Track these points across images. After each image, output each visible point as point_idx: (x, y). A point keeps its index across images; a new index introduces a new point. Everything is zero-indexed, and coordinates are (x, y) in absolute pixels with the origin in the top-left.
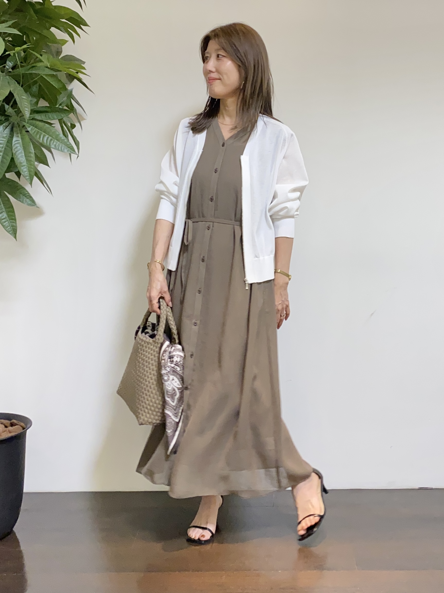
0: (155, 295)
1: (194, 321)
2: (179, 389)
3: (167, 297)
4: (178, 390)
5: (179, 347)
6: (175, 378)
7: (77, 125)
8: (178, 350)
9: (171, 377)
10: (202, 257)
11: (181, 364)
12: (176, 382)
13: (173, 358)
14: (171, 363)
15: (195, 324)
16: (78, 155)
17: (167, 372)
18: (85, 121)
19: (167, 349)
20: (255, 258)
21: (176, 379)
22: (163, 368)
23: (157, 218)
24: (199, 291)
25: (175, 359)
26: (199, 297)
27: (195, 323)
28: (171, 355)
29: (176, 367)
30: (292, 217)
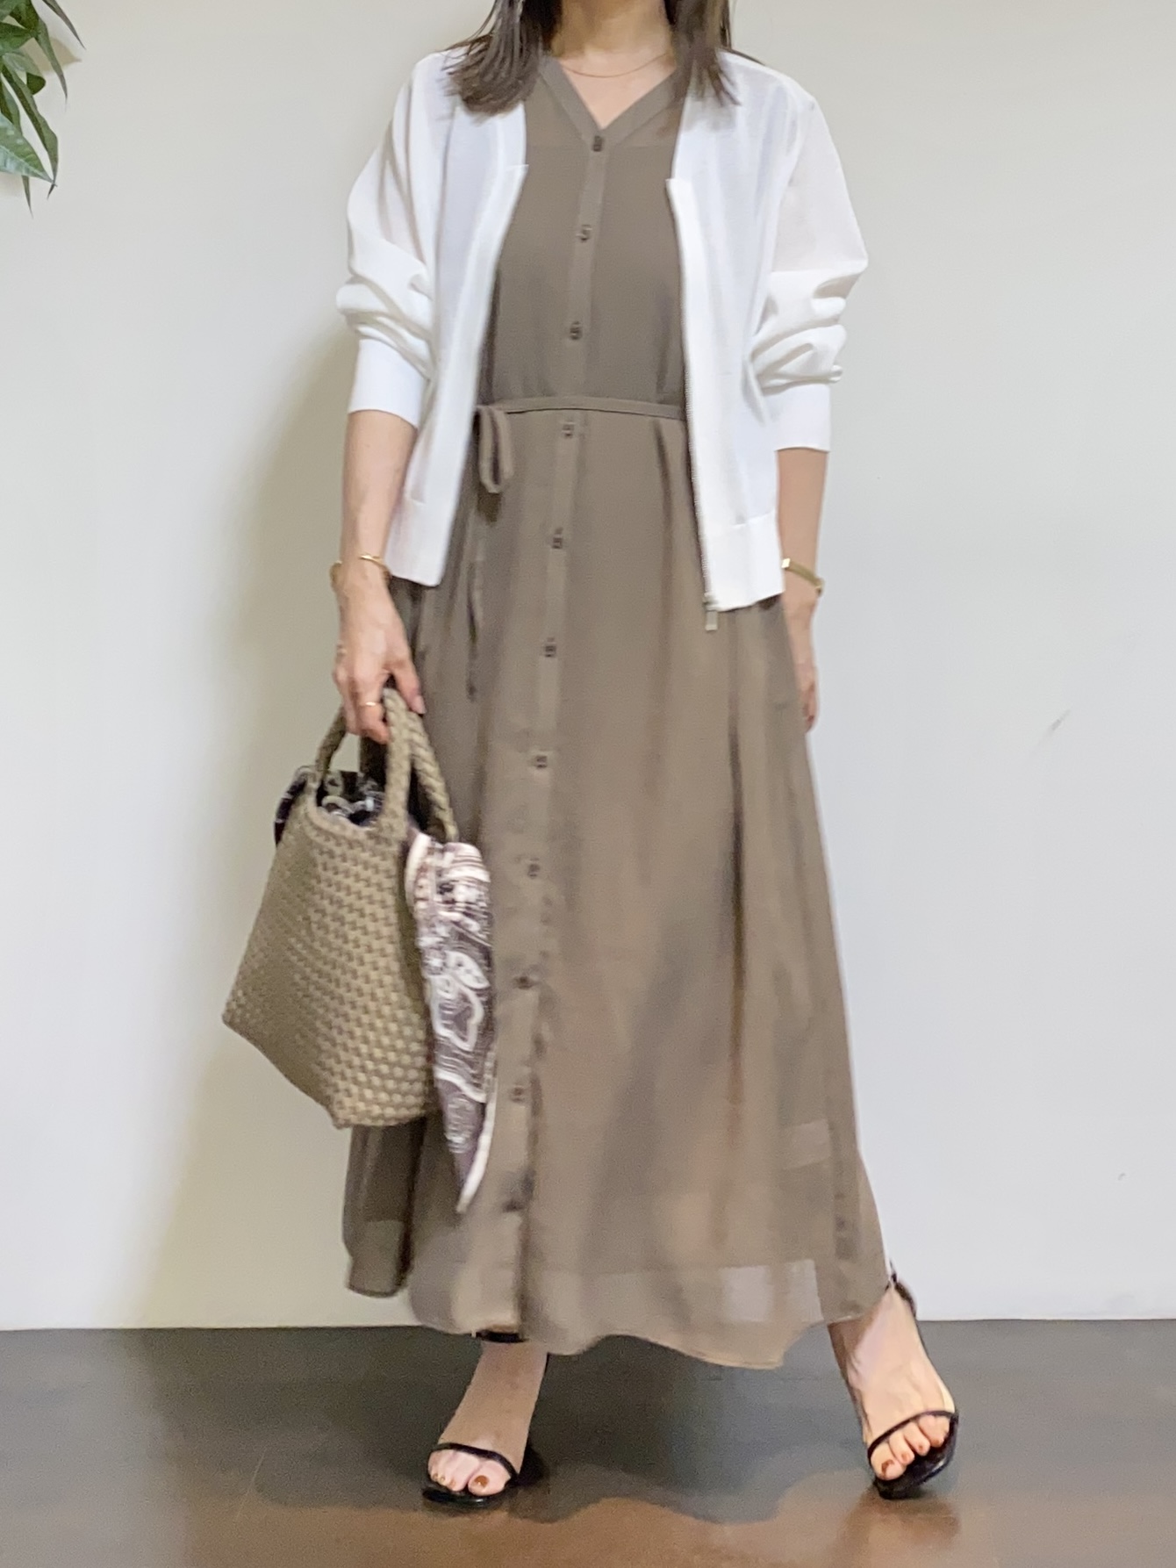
0: (368, 672)
1: (536, 752)
2: (479, 992)
3: (408, 679)
4: (479, 995)
5: (469, 850)
6: (465, 958)
8: (467, 861)
9: (454, 956)
10: (552, 531)
11: (483, 910)
12: (468, 972)
13: (450, 890)
14: (451, 910)
15: (541, 762)
17: (441, 940)
18: (77, 63)
19: (429, 860)
20: (736, 523)
21: (469, 963)
22: (424, 929)
23: (353, 409)
24: (548, 648)
25: (462, 894)
26: (549, 669)
27: (540, 759)
28: (443, 879)
29: (468, 921)
30: (823, 379)
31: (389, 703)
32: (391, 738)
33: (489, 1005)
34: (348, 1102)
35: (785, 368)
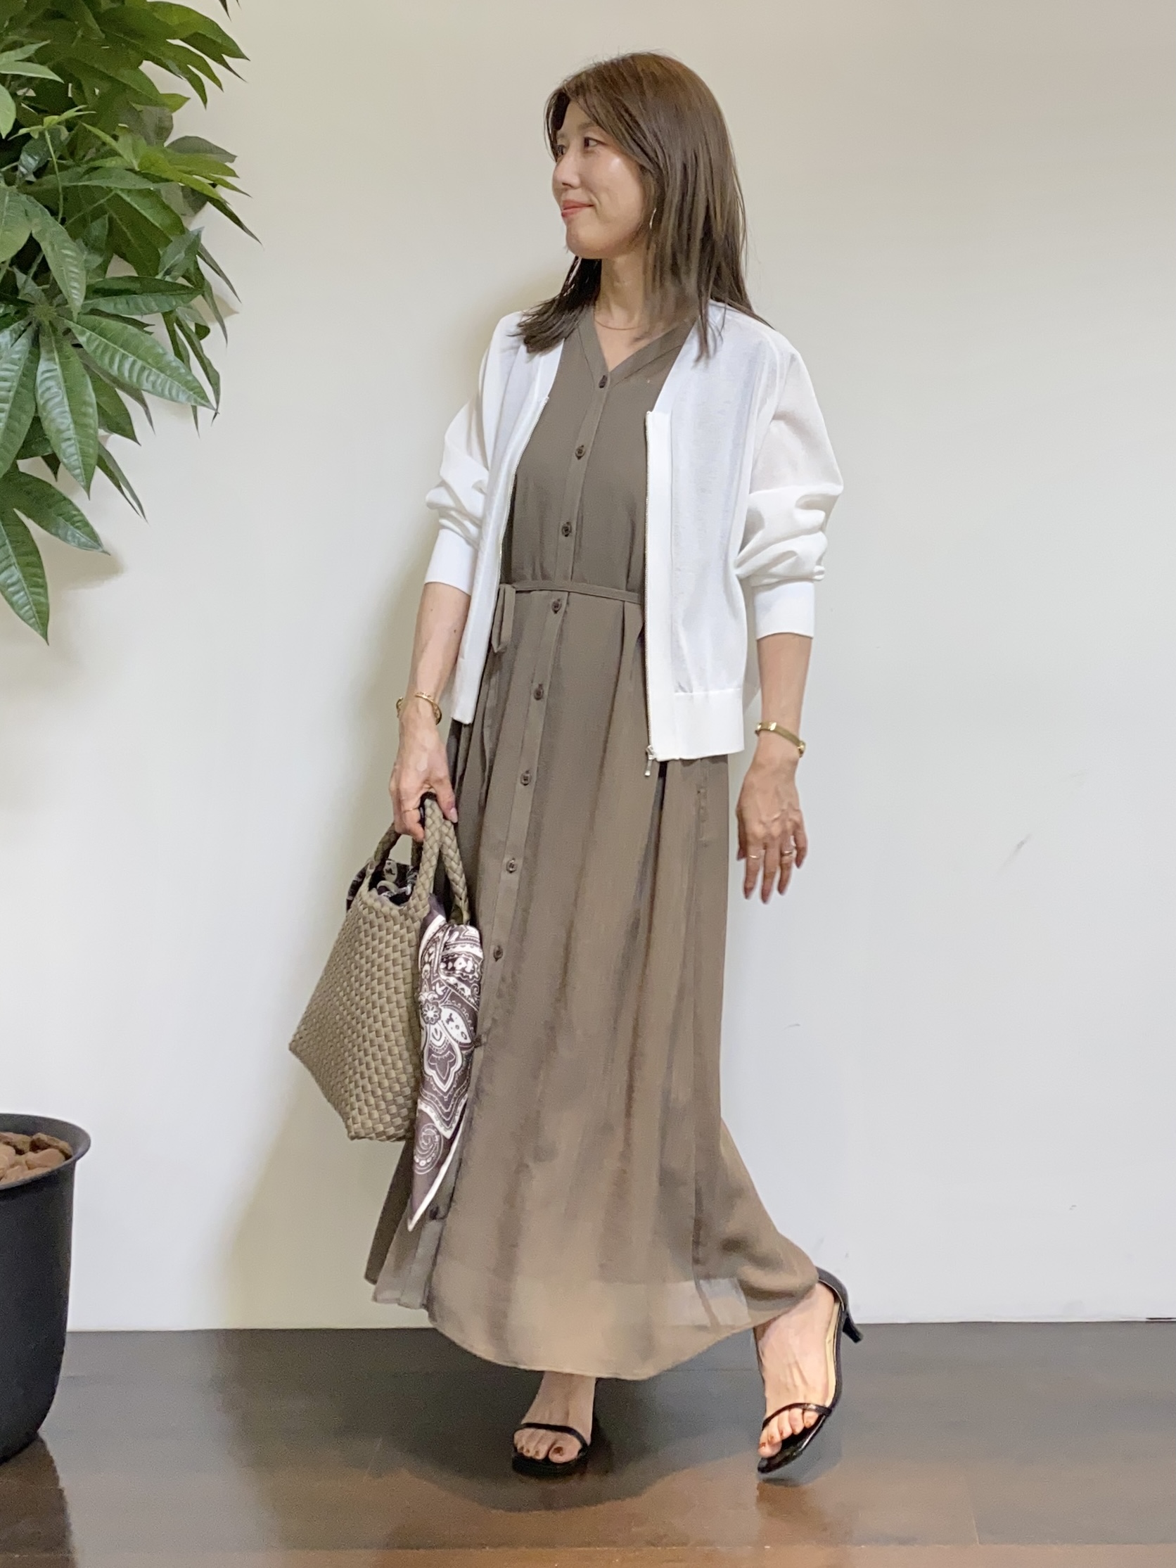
0: (412, 787)
1: (507, 860)
2: (463, 1047)
3: (446, 793)
4: (462, 1049)
6: (455, 1015)
7: (215, 327)
8: (470, 940)
9: (446, 1012)
10: (536, 686)
12: (457, 1027)
13: (454, 960)
14: (449, 975)
15: (511, 868)
16: (217, 409)
17: (436, 997)
18: (235, 315)
19: (440, 935)
20: (676, 691)
21: (458, 1020)
22: (425, 987)
23: (427, 581)
24: (526, 779)
25: (460, 964)
26: (524, 795)
27: (512, 866)
28: (449, 952)
29: (461, 985)
30: (808, 578)
31: (428, 811)
32: (425, 837)
33: (469, 1059)
34: (359, 1118)
35: (774, 570)
